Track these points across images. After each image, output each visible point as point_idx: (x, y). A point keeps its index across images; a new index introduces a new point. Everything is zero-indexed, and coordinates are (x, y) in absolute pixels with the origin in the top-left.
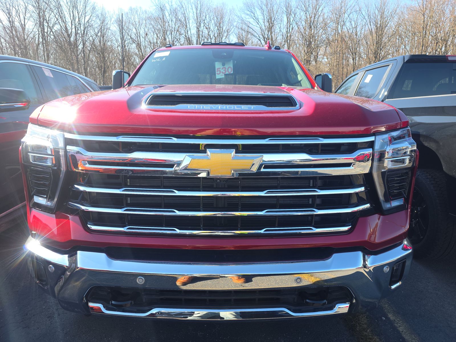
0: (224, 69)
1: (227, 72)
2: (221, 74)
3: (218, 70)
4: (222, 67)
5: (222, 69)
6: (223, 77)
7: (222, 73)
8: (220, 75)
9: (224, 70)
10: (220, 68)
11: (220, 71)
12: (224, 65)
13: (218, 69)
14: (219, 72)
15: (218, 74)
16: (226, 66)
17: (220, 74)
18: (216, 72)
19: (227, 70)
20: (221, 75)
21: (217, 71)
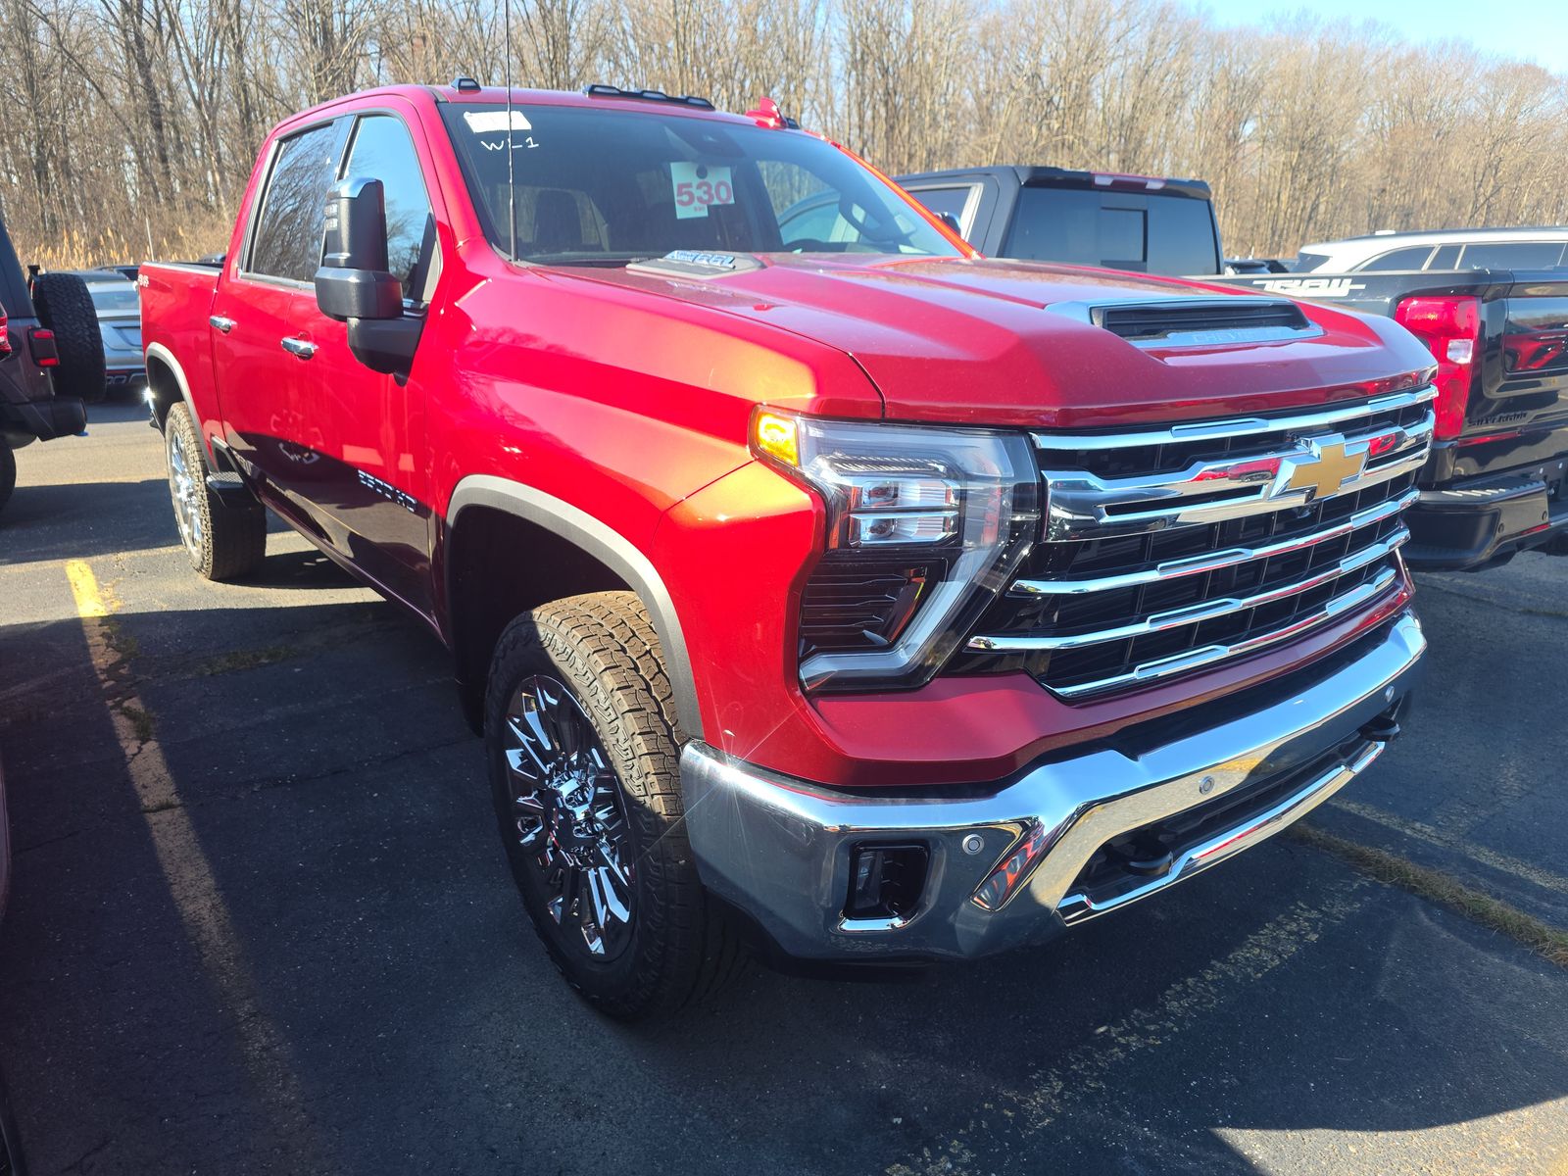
0: (705, 188)
1: (715, 198)
2: (696, 203)
3: (684, 190)
4: (696, 181)
5: (699, 187)
6: (705, 213)
7: (700, 200)
8: (692, 206)
9: (705, 193)
10: (689, 185)
11: (691, 195)
12: (702, 173)
13: (681, 187)
14: (685, 198)
15: (682, 203)
16: (712, 179)
17: (690, 202)
18: (676, 198)
19: (713, 192)
20: (696, 209)
21: (680, 194)
